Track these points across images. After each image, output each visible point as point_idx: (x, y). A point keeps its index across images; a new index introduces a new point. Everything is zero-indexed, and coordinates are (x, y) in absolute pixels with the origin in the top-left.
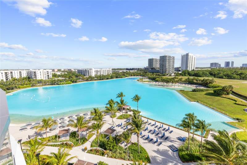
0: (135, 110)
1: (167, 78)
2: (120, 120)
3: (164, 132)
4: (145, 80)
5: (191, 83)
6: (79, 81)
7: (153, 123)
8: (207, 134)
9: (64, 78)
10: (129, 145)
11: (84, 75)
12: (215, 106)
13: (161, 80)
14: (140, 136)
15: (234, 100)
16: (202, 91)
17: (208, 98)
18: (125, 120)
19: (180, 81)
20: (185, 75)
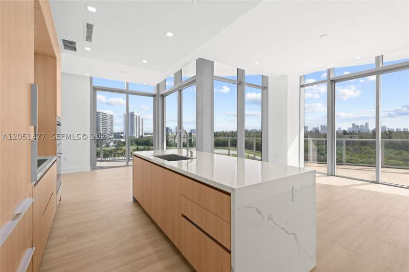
1: (104, 150)
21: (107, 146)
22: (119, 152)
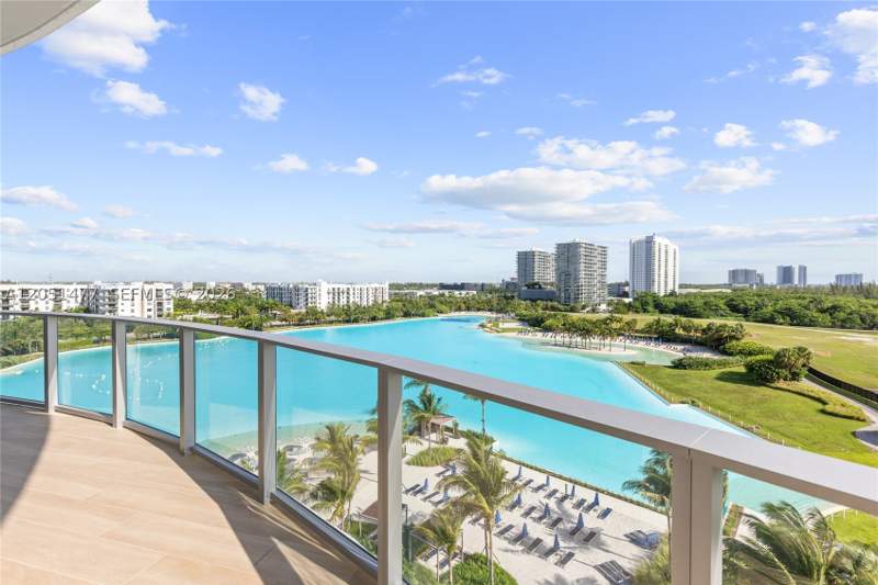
0: (474, 434)
1: (584, 320)
2: (421, 468)
3: (580, 515)
4: (506, 325)
5: (665, 336)
6: (272, 326)
7: (540, 479)
8: (734, 521)
9: (217, 316)
10: (454, 563)
11: (291, 306)
12: (755, 419)
13: (564, 325)
14: (495, 530)
15: (819, 400)
16: (706, 365)
17: (728, 392)
18: (440, 469)
19: (628, 332)
20: (645, 311)
21: (594, 311)
22: (615, 325)
